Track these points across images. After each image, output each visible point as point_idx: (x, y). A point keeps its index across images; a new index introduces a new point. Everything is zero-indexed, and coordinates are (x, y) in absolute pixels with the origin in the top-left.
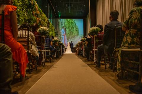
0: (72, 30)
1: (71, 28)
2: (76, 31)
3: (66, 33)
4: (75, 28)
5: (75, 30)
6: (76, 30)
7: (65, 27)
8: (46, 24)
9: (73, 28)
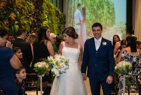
0: (99, 12)
1: (98, 7)
2: (108, 15)
3: (84, 19)
4: (105, 7)
5: (105, 11)
6: (108, 12)
7: (83, 6)
8: (32, 4)
9: (103, 7)
